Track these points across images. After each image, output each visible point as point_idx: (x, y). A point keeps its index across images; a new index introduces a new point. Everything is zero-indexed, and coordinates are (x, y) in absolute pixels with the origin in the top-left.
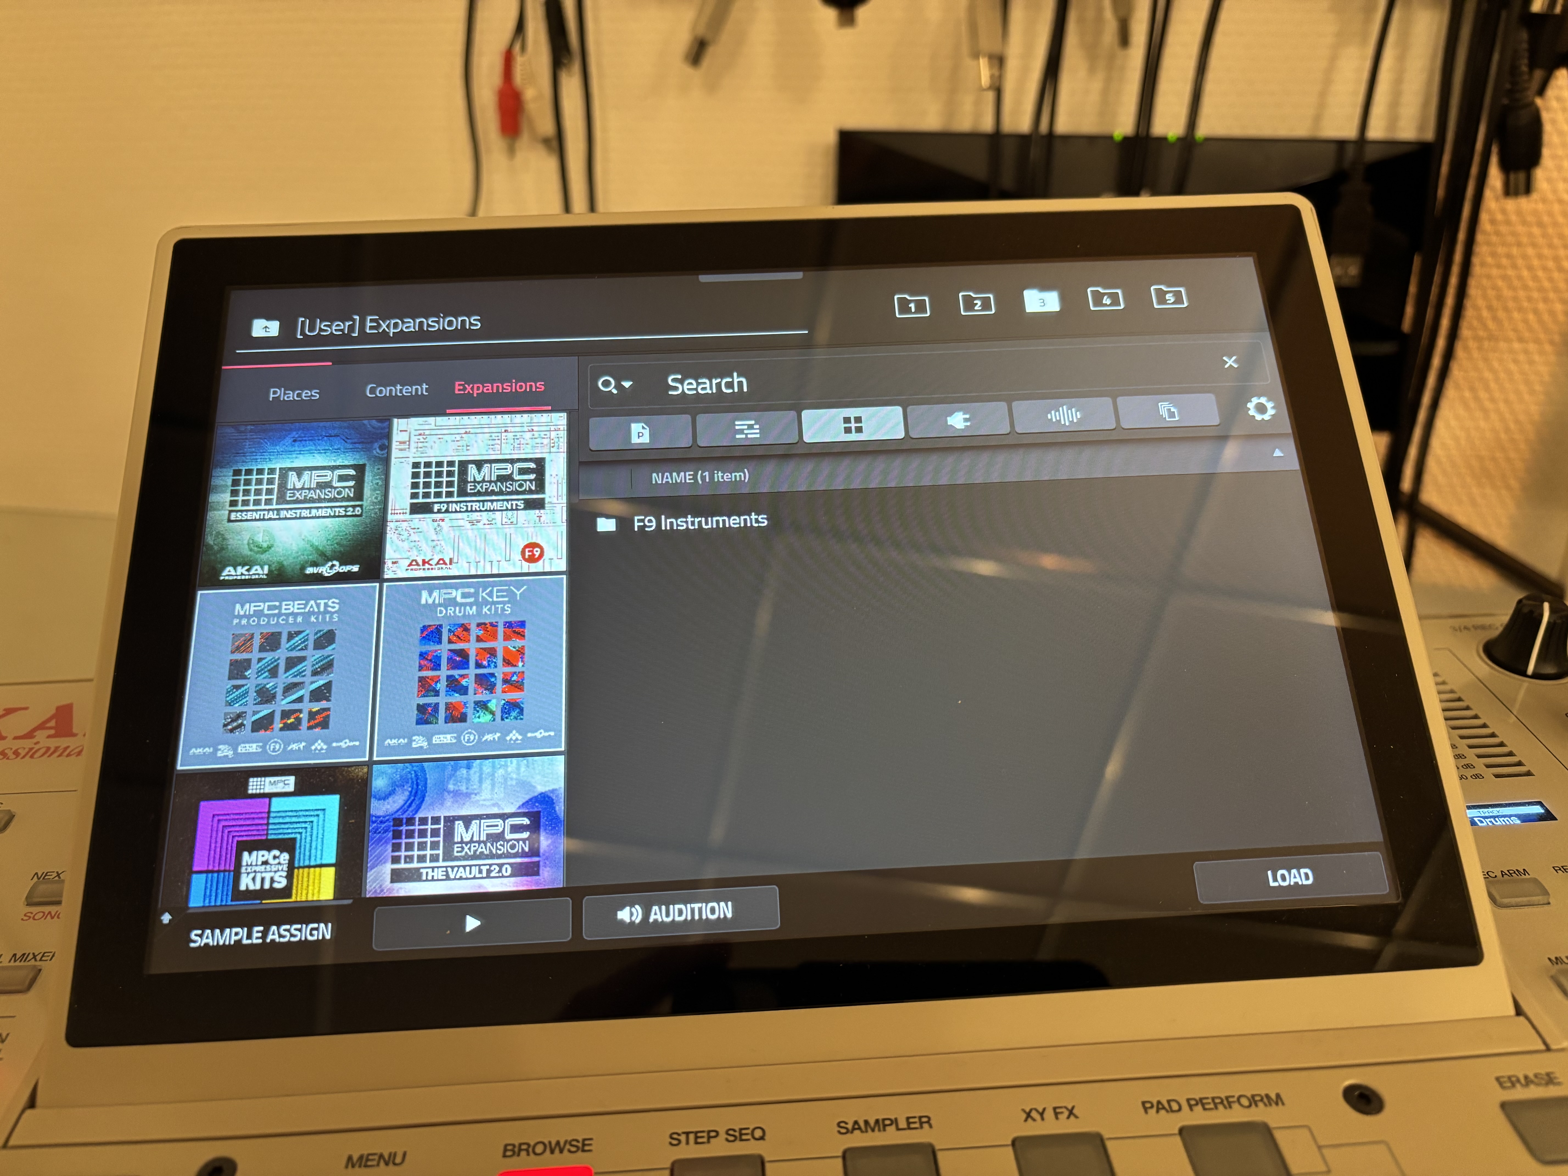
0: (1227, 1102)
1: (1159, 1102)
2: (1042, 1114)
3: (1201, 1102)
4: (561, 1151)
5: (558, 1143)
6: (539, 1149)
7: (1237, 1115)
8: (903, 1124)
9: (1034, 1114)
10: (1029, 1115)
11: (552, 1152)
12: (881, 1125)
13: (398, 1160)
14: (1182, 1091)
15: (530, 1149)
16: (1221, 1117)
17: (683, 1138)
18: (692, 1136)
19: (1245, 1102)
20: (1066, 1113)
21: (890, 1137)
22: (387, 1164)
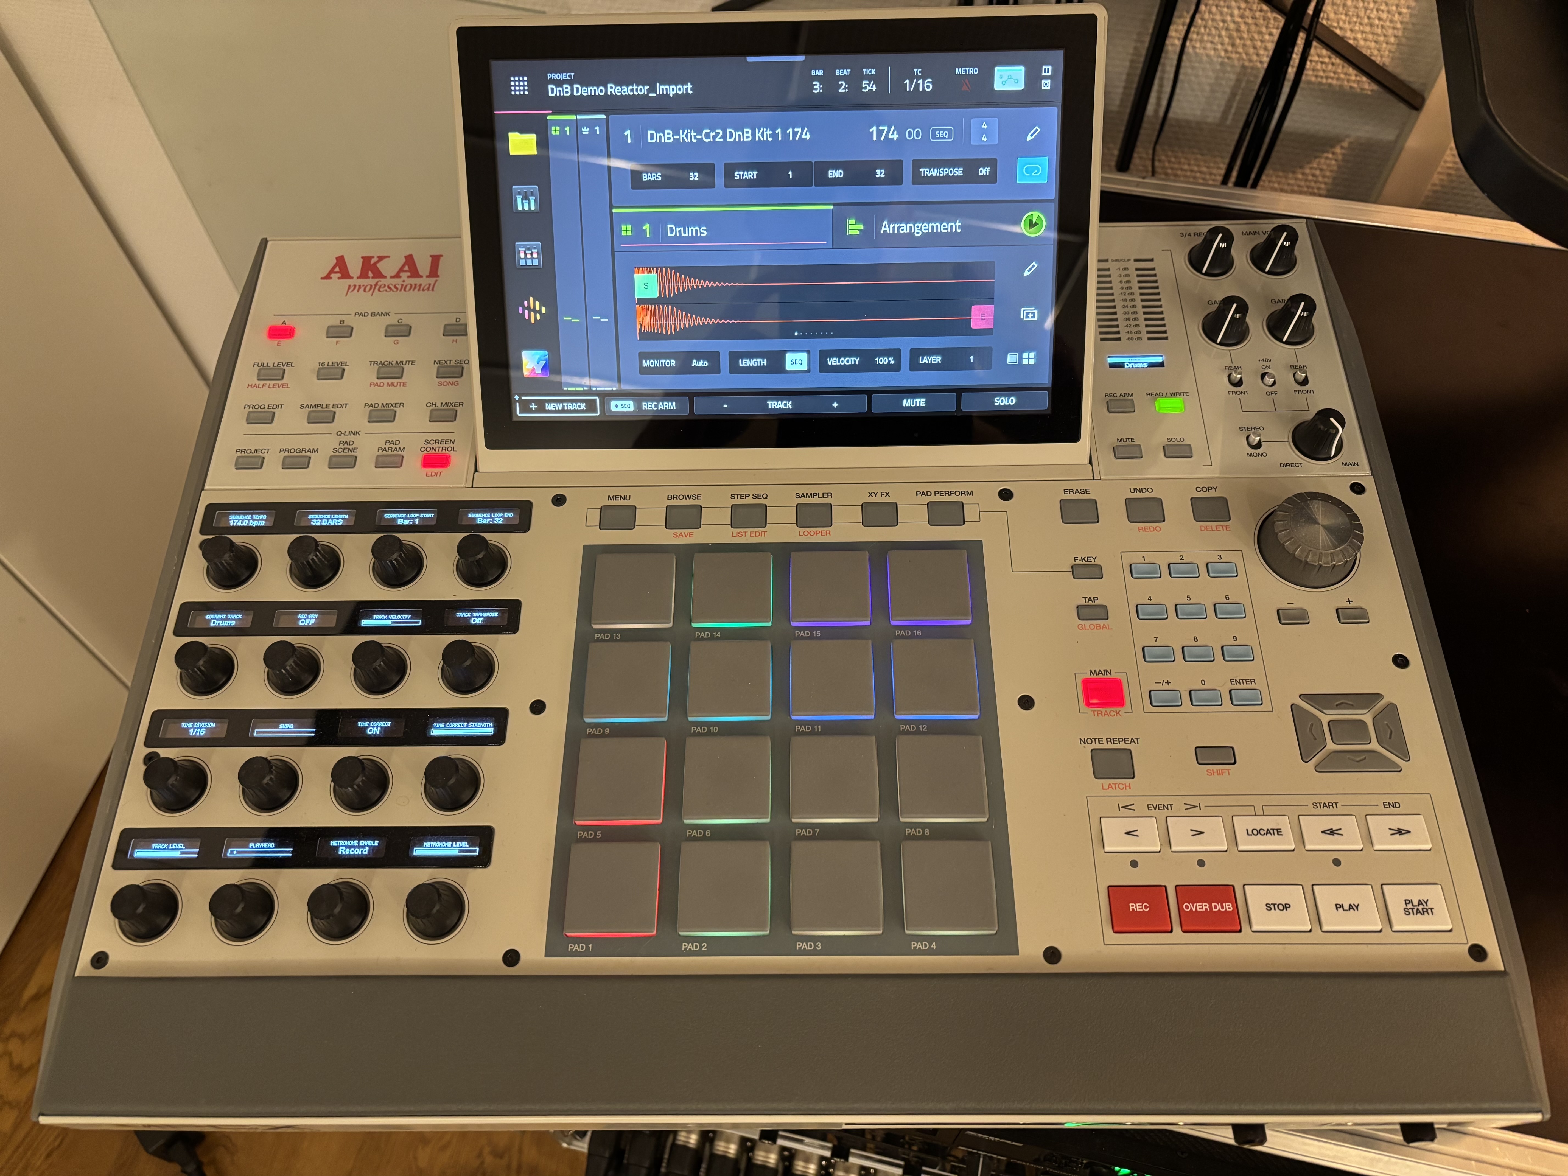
0: (950, 493)
1: (923, 492)
2: (876, 495)
3: (940, 493)
4: (690, 499)
5: (688, 495)
6: (681, 497)
7: (953, 498)
8: (821, 495)
9: (873, 494)
10: (871, 494)
11: (686, 499)
12: (812, 495)
13: (628, 498)
14: (933, 488)
15: (677, 497)
16: (947, 498)
17: (736, 496)
18: (739, 496)
19: (957, 493)
20: (886, 494)
21: (816, 500)
22: (624, 500)
